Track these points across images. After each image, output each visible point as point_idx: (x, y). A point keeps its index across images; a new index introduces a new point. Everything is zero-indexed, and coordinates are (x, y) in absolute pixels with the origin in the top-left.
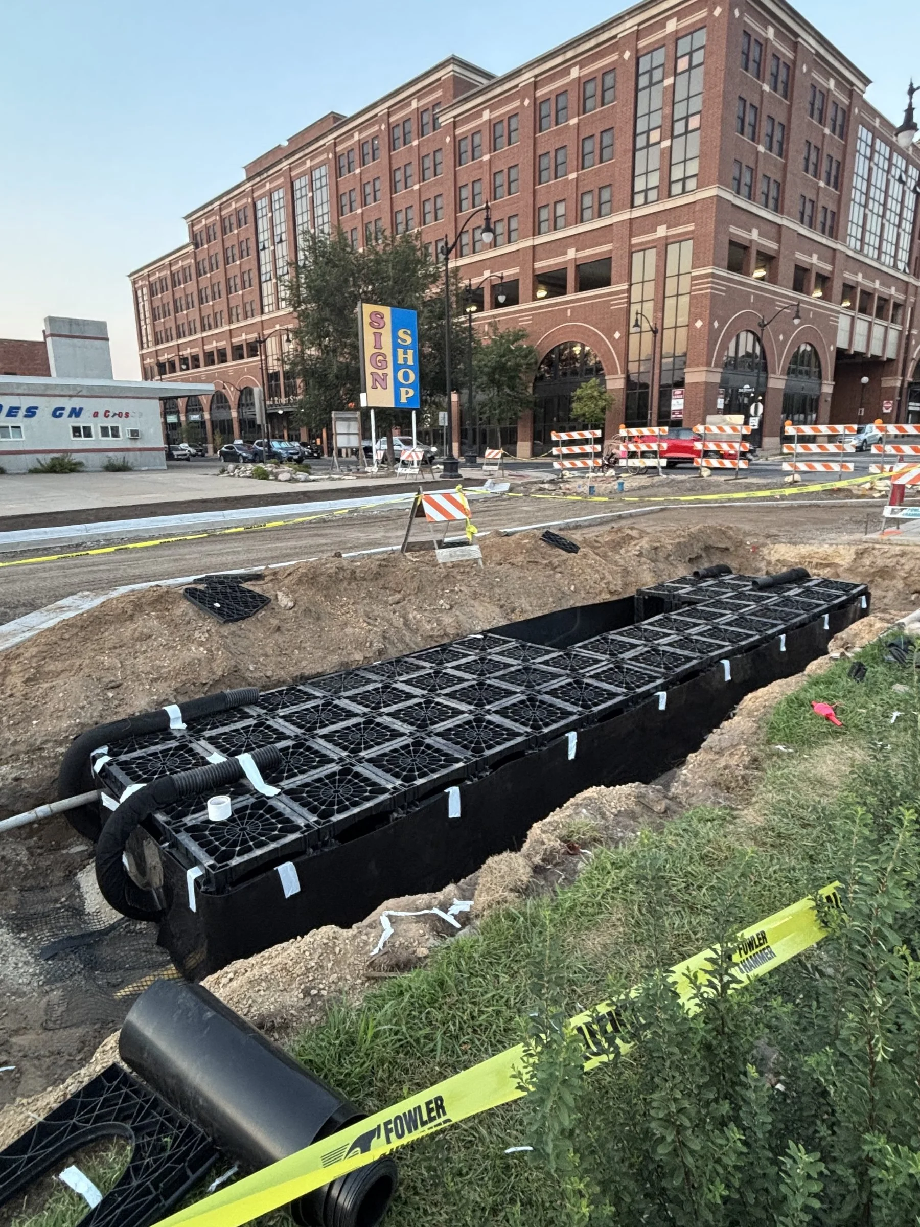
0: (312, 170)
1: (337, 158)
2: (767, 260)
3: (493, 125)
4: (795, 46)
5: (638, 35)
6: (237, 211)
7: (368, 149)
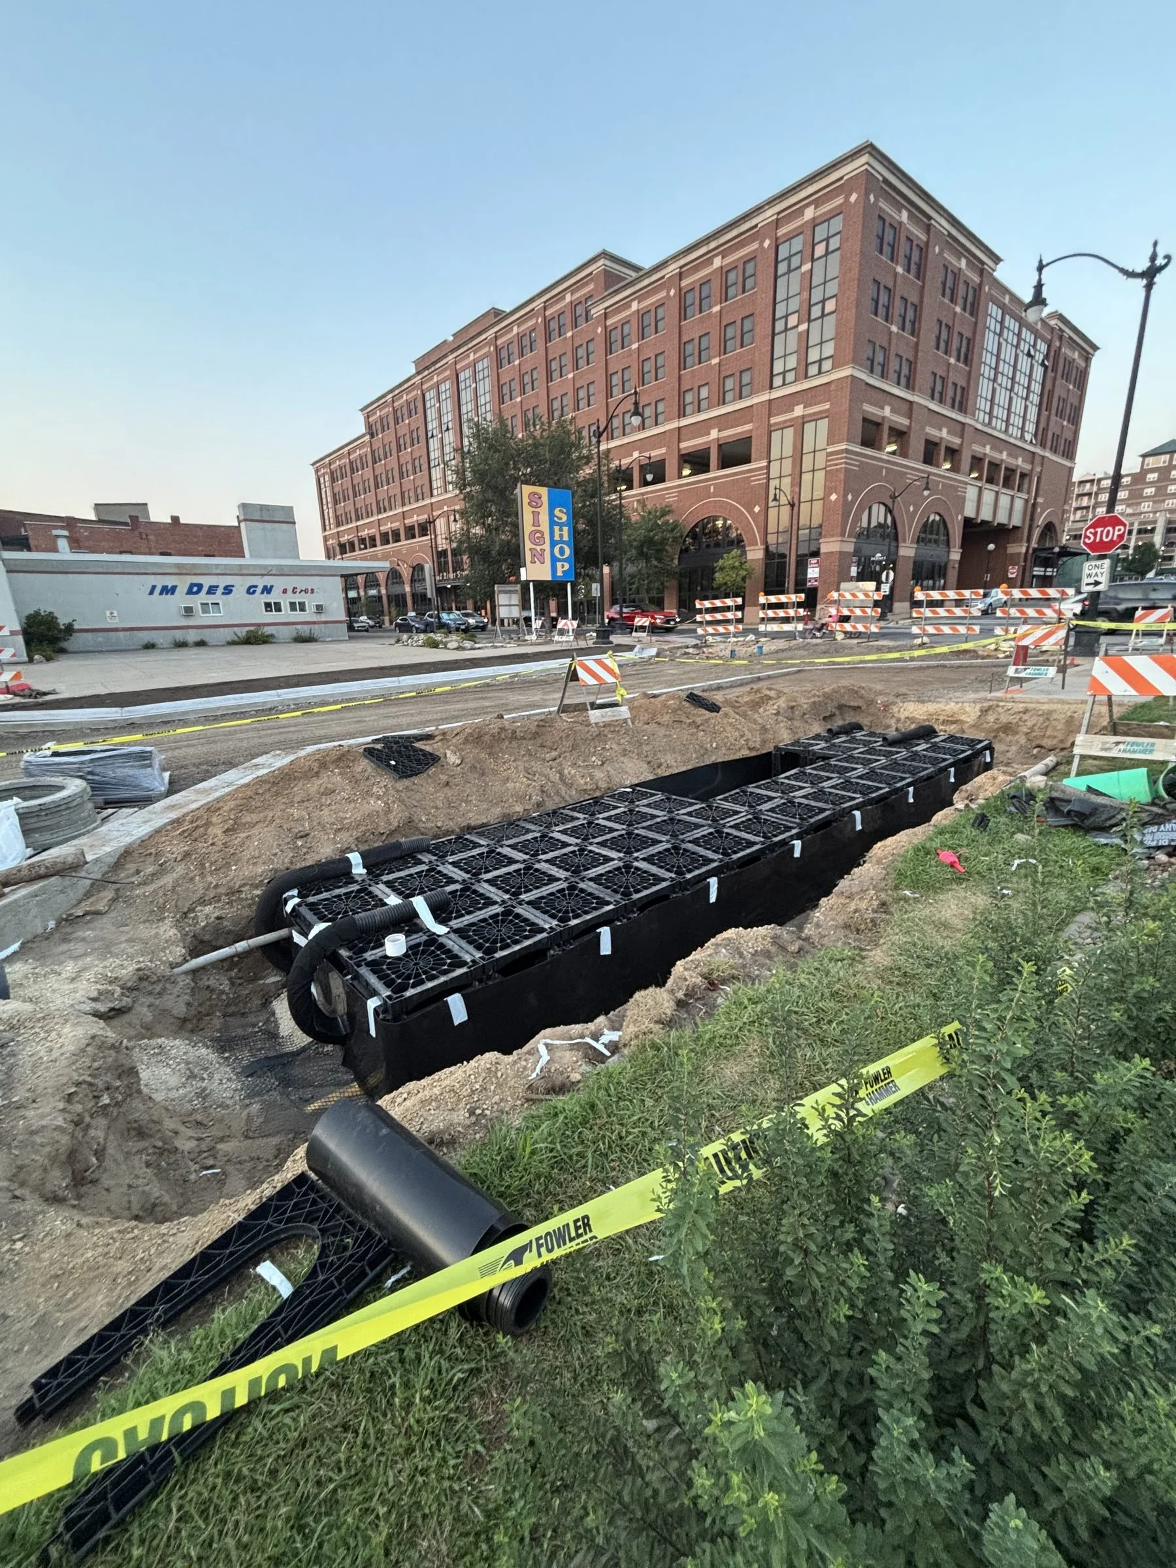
0: (475, 362)
1: (498, 350)
2: (899, 435)
3: (641, 315)
4: (928, 228)
5: (777, 223)
6: (408, 403)
7: (526, 341)
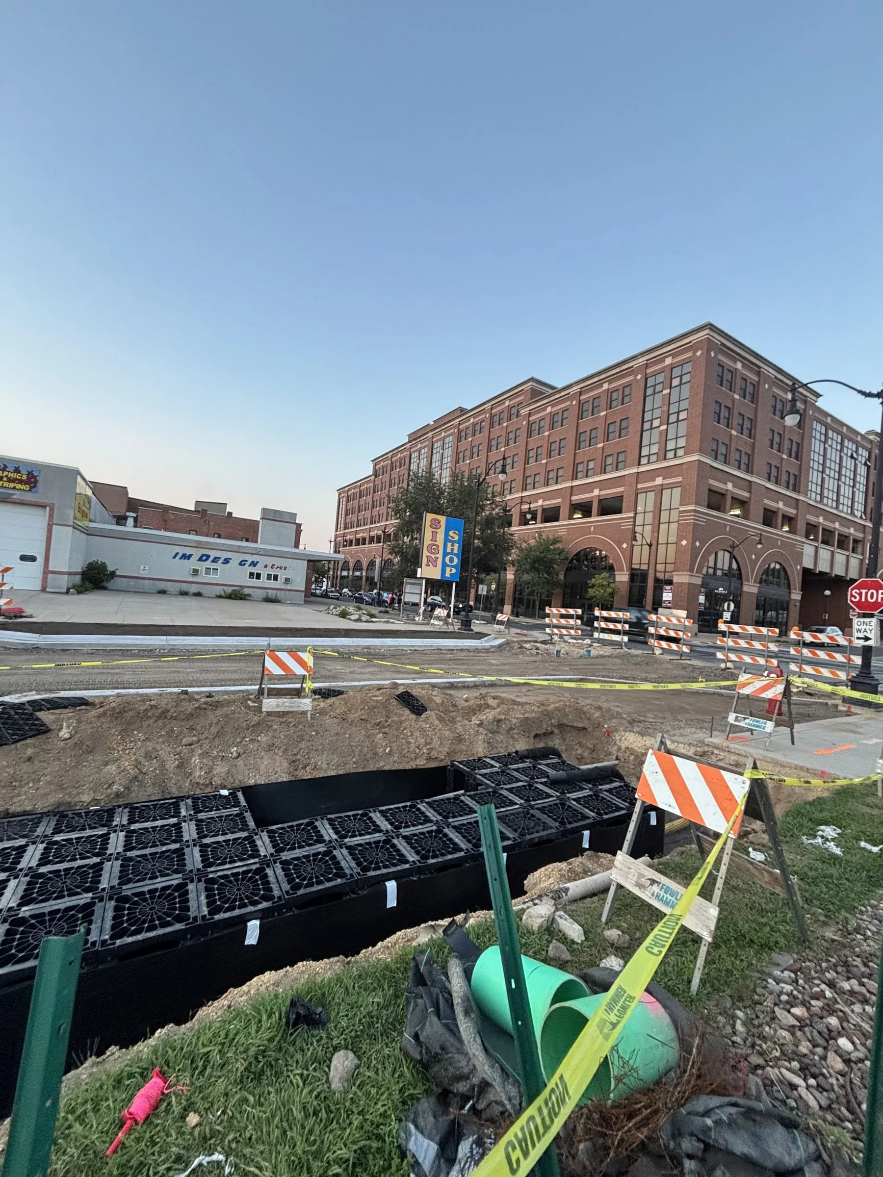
0: (445, 437)
1: (460, 432)
2: (742, 503)
3: (553, 415)
4: (759, 374)
5: (647, 366)
6: (401, 459)
7: (478, 427)
